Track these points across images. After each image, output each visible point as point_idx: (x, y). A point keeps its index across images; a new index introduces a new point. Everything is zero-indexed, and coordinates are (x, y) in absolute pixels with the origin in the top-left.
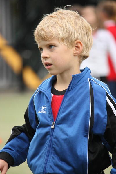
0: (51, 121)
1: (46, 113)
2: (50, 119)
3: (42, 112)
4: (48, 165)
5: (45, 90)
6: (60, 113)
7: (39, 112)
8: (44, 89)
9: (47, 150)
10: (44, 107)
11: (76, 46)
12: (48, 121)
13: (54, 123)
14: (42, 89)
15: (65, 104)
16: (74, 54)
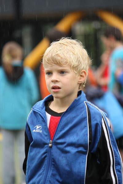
0: (47, 139)
1: (41, 132)
2: (47, 138)
3: (37, 131)
4: (48, 181)
5: (39, 111)
6: (57, 132)
7: (34, 131)
8: (39, 109)
9: (46, 168)
10: (39, 126)
11: (81, 75)
12: (45, 139)
13: (52, 141)
14: (36, 109)
15: (62, 124)
16: (79, 82)
